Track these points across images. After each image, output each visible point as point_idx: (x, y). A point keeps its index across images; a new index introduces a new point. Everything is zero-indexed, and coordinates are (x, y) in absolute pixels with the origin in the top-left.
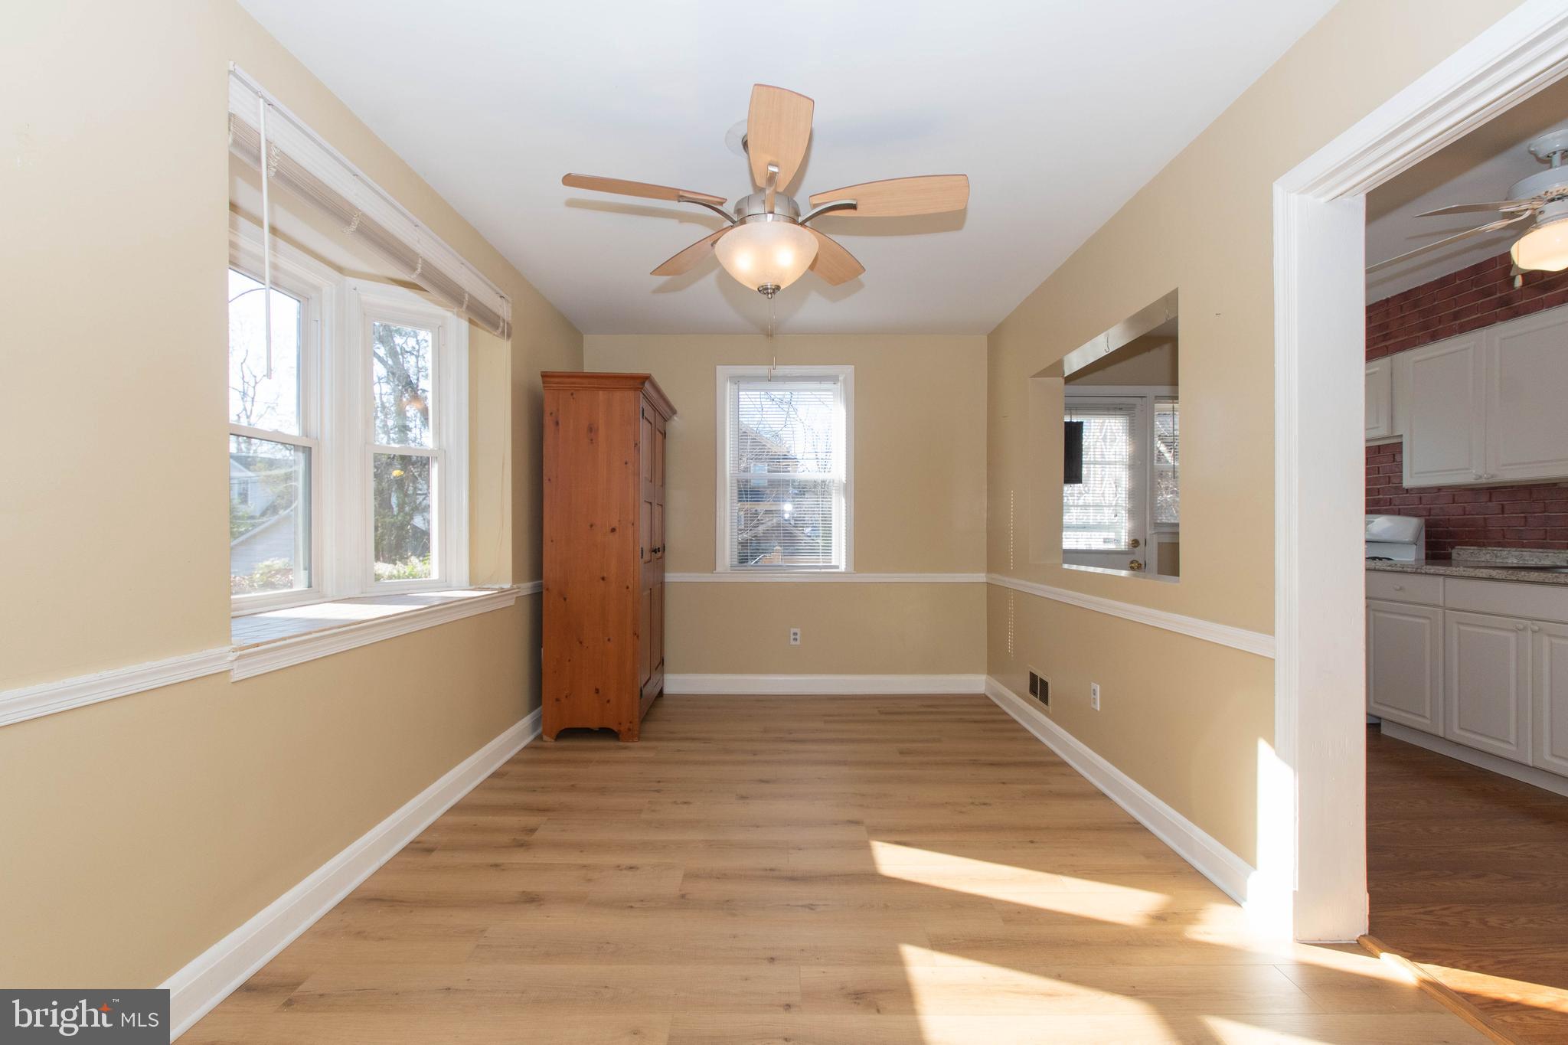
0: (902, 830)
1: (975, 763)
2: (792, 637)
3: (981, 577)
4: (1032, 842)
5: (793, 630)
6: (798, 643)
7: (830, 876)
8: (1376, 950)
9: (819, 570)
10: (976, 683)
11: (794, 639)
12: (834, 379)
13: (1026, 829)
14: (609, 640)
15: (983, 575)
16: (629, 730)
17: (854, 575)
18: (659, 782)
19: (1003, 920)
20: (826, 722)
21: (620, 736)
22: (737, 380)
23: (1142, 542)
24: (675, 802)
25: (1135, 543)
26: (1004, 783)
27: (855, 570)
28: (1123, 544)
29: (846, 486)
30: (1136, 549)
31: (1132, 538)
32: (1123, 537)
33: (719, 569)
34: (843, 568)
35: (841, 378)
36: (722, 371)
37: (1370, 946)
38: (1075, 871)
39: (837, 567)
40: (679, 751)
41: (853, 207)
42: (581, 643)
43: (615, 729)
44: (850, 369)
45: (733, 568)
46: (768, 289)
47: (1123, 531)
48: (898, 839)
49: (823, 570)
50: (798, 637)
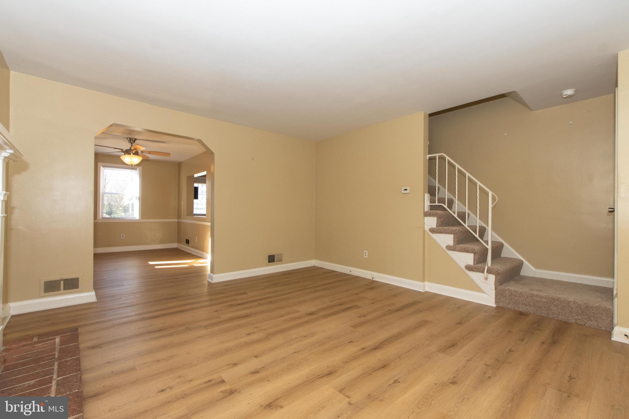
3: (176, 220)
5: (122, 235)
6: (124, 238)
10: (175, 245)
15: (177, 220)
22: (104, 167)
27: (142, 219)
29: (139, 198)
34: (138, 218)
35: (138, 169)
39: (136, 218)
44: (141, 167)
50: (124, 236)
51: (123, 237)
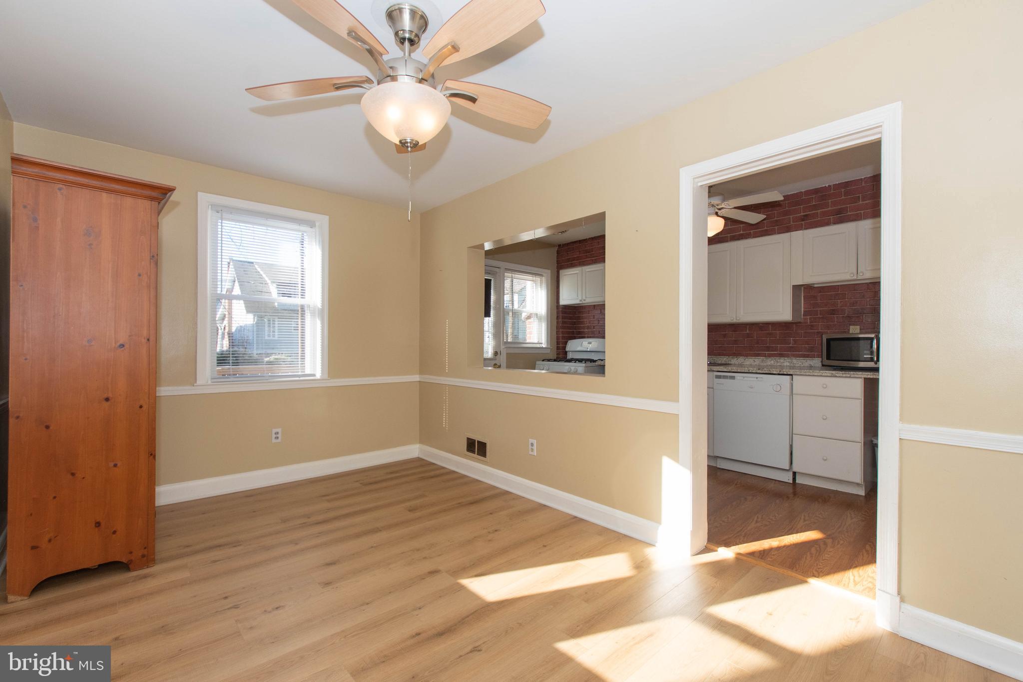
0: (471, 566)
1: (461, 505)
2: (274, 436)
3: (416, 378)
4: (545, 546)
5: (274, 431)
6: (279, 440)
7: (463, 619)
8: (716, 548)
9: (297, 379)
10: (413, 451)
11: (275, 438)
12: (311, 224)
13: (533, 539)
14: (115, 465)
15: (418, 376)
16: (143, 556)
17: (327, 381)
18: (226, 598)
19: (585, 601)
20: (329, 501)
21: (130, 566)
22: (220, 210)
23: (499, 353)
24: (265, 611)
25: (496, 353)
26: (491, 514)
27: (328, 377)
28: (490, 354)
29: (322, 311)
30: (497, 357)
31: (495, 351)
32: (490, 352)
33: (199, 382)
34: (318, 375)
35: (317, 224)
36: (204, 199)
37: (712, 547)
38: (582, 556)
39: (314, 375)
40: (215, 561)
41: (473, 100)
42: (73, 474)
43: (124, 560)
44: (325, 219)
45: (215, 380)
46: (407, 143)
47: (490, 346)
48: (474, 574)
49: (301, 378)
50: (279, 436)
51: (277, 438)
